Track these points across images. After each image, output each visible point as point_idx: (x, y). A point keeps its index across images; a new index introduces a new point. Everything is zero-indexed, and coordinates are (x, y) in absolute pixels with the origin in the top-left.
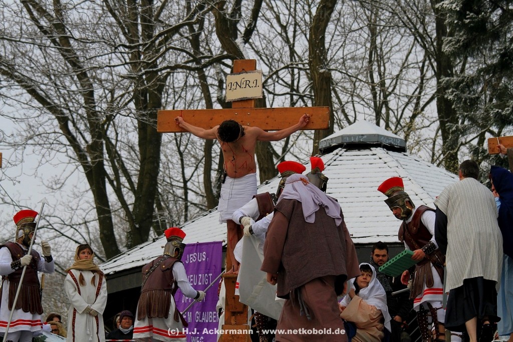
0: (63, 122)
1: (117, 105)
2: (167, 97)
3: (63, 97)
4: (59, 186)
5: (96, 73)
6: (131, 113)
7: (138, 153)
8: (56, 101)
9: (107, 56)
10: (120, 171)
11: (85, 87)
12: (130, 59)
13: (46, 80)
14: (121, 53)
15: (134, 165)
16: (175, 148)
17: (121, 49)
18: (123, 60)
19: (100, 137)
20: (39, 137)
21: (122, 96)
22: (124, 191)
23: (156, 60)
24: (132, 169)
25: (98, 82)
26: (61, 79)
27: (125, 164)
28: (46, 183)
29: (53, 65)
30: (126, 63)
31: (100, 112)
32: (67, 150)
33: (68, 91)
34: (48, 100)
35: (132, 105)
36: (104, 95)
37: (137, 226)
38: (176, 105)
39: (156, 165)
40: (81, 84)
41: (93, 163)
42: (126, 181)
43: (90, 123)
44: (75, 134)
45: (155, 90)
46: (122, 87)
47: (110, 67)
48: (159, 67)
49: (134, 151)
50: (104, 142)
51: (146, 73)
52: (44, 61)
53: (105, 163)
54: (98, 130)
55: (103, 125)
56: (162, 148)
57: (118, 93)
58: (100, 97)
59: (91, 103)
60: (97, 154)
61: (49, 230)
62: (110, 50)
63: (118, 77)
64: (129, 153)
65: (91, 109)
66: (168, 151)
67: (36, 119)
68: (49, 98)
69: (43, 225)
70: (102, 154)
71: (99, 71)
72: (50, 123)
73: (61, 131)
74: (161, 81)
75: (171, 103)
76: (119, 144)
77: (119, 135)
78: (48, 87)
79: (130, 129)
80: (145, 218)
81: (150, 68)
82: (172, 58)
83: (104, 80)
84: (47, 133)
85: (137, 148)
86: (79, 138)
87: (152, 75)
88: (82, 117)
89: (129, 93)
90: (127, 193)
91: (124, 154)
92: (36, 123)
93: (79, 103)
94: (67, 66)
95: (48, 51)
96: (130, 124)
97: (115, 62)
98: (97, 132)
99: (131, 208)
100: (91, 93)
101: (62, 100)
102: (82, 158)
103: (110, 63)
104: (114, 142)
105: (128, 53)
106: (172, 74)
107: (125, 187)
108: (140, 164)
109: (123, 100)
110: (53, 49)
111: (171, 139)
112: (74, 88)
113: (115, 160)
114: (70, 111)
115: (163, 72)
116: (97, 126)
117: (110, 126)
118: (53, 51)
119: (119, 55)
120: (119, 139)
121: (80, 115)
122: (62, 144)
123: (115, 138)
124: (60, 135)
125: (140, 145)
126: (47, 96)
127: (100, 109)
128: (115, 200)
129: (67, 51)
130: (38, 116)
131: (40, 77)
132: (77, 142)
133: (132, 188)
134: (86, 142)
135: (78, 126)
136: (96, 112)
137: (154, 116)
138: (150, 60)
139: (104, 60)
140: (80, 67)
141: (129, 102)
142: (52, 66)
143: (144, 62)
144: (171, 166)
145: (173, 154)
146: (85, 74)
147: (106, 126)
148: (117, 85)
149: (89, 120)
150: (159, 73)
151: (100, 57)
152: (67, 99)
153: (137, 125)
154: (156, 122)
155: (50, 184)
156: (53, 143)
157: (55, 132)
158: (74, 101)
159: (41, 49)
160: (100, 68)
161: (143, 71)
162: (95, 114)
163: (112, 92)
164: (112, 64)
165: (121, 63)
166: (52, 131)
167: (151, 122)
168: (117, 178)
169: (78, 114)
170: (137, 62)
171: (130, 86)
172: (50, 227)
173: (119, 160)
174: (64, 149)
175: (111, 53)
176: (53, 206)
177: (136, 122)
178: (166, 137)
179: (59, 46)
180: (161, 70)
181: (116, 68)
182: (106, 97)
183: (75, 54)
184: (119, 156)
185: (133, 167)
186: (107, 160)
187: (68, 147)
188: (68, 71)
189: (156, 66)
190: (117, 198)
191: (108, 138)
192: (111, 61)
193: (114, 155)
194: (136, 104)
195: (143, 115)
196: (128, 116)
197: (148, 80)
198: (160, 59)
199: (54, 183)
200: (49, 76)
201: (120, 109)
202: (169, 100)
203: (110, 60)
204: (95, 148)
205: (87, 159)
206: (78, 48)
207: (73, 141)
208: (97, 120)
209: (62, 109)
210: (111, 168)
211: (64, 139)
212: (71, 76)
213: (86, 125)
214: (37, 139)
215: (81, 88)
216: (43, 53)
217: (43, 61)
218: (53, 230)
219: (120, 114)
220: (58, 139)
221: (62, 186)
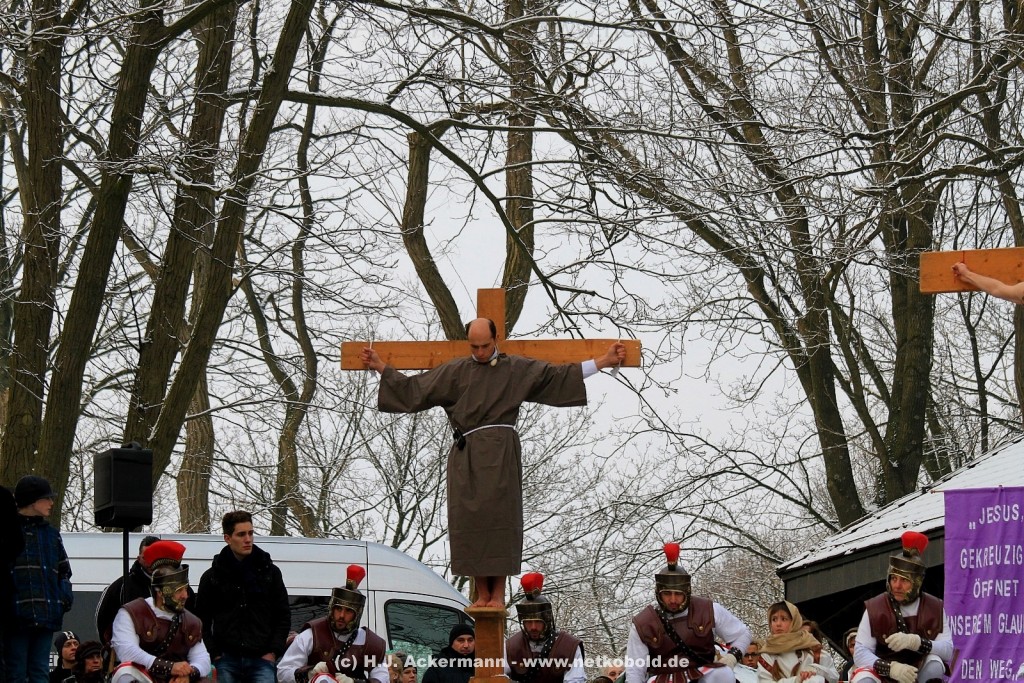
0: (754, 277)
1: (851, 244)
2: (943, 225)
3: (753, 234)
4: (750, 395)
5: (809, 186)
6: (875, 258)
7: (893, 331)
8: (740, 241)
9: (829, 156)
10: (860, 364)
11: (790, 213)
12: (872, 159)
13: (720, 204)
14: (854, 148)
15: (887, 353)
16: (961, 319)
17: (857, 142)
18: (859, 162)
19: (821, 303)
20: (712, 307)
21: (860, 227)
22: (870, 400)
23: (920, 160)
24: (882, 359)
25: (814, 204)
26: (748, 200)
27: (870, 351)
28: (727, 391)
29: (733, 175)
30: (864, 168)
31: (822, 259)
32: (763, 328)
33: (762, 223)
34: (726, 240)
35: (878, 244)
36: (826, 226)
37: (895, 464)
38: (960, 240)
39: (925, 350)
40: (784, 208)
41: (811, 351)
42: (872, 382)
43: (801, 278)
44: (776, 300)
45: (917, 214)
46: (859, 210)
47: (835, 174)
48: (928, 170)
49: (886, 327)
50: (829, 312)
51: (901, 183)
52: (716, 168)
53: (833, 350)
54: (819, 292)
55: (827, 281)
56: (935, 320)
57: (852, 222)
58: (821, 230)
59: (803, 242)
60: (818, 334)
61: (734, 475)
62: (834, 145)
63: (850, 192)
64: (876, 330)
65: (802, 255)
66: (947, 324)
67: (705, 273)
68: (728, 236)
69: (723, 467)
70: (827, 334)
71: (816, 184)
72: (729, 281)
73: (750, 295)
74: (929, 197)
75: (952, 239)
76: (856, 314)
77: (857, 299)
78: (725, 216)
79: (875, 288)
80: (908, 450)
81: (908, 175)
82: (949, 154)
83: (826, 199)
84: (725, 300)
85: (891, 321)
86: (785, 306)
87: (913, 186)
88: (788, 268)
89: (870, 221)
90: (875, 404)
91: (866, 332)
92: (705, 282)
93: (781, 241)
94: (759, 177)
95: (723, 151)
96: (876, 279)
97: (845, 164)
98: (814, 295)
99: (882, 431)
100: (804, 224)
101: (751, 238)
102: (790, 343)
103: (835, 168)
104: (847, 311)
105: (868, 149)
106: (949, 183)
107: (870, 393)
108: (896, 350)
109: (861, 234)
110: (732, 147)
111: (952, 302)
112: (771, 216)
113: (851, 345)
114: (767, 258)
115: (933, 180)
116: (814, 284)
117: (840, 283)
118: (731, 151)
119: (852, 152)
120: (856, 305)
121: (784, 264)
122: (753, 318)
123: (849, 304)
124: (749, 301)
125: (895, 315)
126: (724, 232)
127: (819, 254)
128: (852, 418)
129: (756, 149)
130: (707, 270)
131: (710, 198)
132: (781, 314)
133: (884, 396)
134: (797, 313)
135: (782, 285)
136: (812, 259)
137: (914, 261)
138: (908, 159)
139: (824, 163)
140: (780, 178)
141: (872, 237)
142: (731, 178)
143: (897, 164)
144: (953, 352)
145: (957, 330)
146: (791, 190)
147: (831, 284)
148: (849, 206)
149: (798, 272)
150: (927, 184)
151: (817, 158)
152: (761, 237)
153: (889, 280)
154: (918, 273)
155: (735, 393)
156: (736, 318)
157: (739, 298)
158: (772, 239)
159: (709, 147)
160: (817, 178)
161: (897, 180)
162: (811, 261)
163: (841, 220)
164: (840, 169)
165: (857, 168)
166: (735, 295)
167: (912, 274)
168: (856, 377)
169: (780, 262)
170: (884, 165)
171: (873, 208)
172: (736, 470)
173: (858, 344)
174: (758, 328)
175: (838, 150)
176: (742, 433)
177: (886, 273)
178: (941, 301)
179: (742, 140)
180: (929, 177)
181: (846, 177)
182: (829, 230)
183: (772, 154)
184: (858, 336)
185: (884, 356)
186: (835, 346)
187: (764, 324)
188: (760, 184)
189: (920, 169)
190: (856, 414)
191: (837, 306)
192: (837, 165)
193: (849, 336)
194: (885, 241)
195: (898, 261)
196: (870, 264)
197: (907, 196)
198: (928, 157)
199: (741, 390)
200: (724, 195)
201: (855, 251)
202: (946, 231)
203: (834, 163)
204: (812, 323)
205: (799, 345)
206: (775, 144)
207: (772, 312)
208: (816, 272)
209: (752, 255)
210: (844, 359)
211: (755, 310)
212: (766, 194)
213: (795, 283)
214: (707, 311)
215: (784, 215)
216: (714, 155)
217: (713, 169)
218: (743, 476)
219: (857, 262)
220: (745, 310)
221: (755, 395)
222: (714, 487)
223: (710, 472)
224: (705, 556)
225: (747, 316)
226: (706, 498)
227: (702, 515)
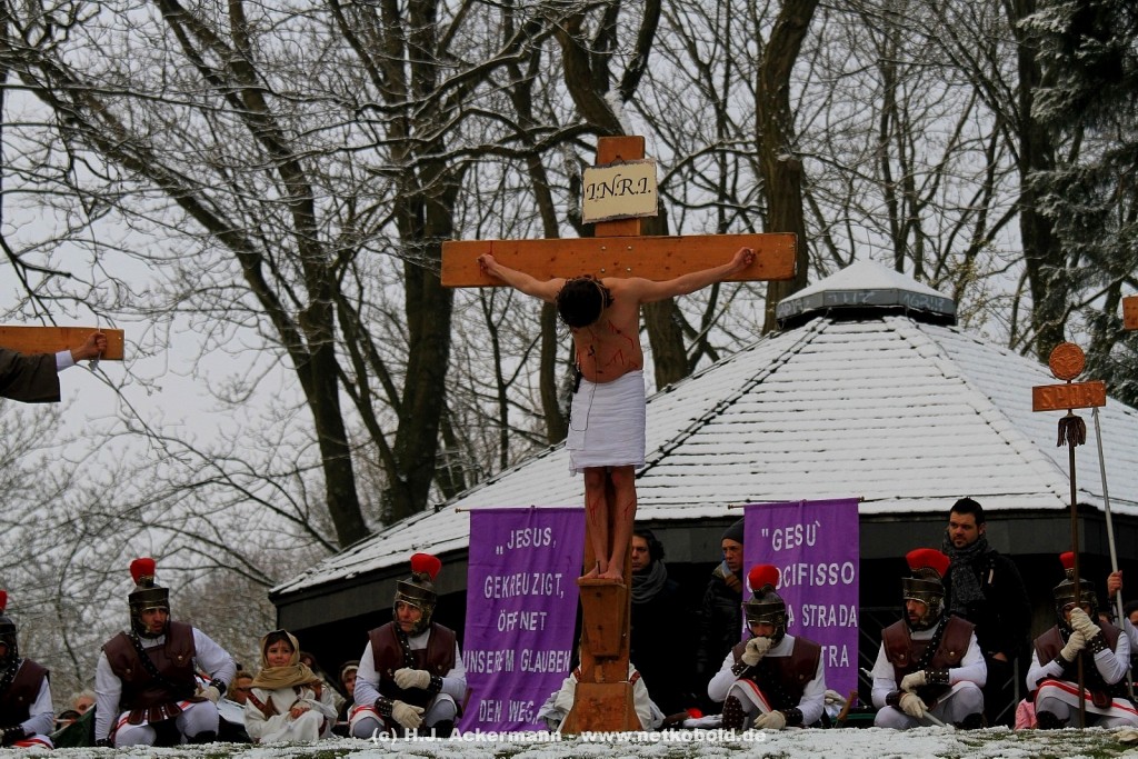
0: (251, 263)
1: (362, 229)
2: (465, 212)
3: (251, 214)
4: (242, 395)
5: (317, 162)
6: (390, 245)
7: (405, 329)
8: (236, 222)
9: (340, 129)
10: (368, 366)
11: (294, 192)
12: (388, 135)
13: (216, 179)
14: (369, 122)
15: (398, 353)
16: (481, 317)
17: (370, 113)
18: (372, 136)
19: (326, 295)
20: (202, 295)
21: (372, 210)
22: (377, 405)
23: (441, 137)
24: (392, 360)
25: (321, 183)
26: (247, 176)
27: (379, 351)
28: (217, 390)
29: (231, 147)
30: (380, 143)
31: (327, 244)
32: (259, 321)
33: (261, 202)
34: (221, 219)
35: (392, 230)
36: (334, 208)
37: (404, 478)
38: (483, 229)
39: (441, 352)
40: (287, 186)
41: (311, 348)
42: (381, 385)
43: (306, 266)
44: (275, 290)
45: (438, 198)
46: (371, 191)
47: (347, 150)
48: (448, 151)
49: (397, 322)
50: (335, 305)
51: (420, 163)
52: (212, 138)
53: (337, 347)
54: (323, 282)
55: (333, 270)
56: (453, 317)
57: (363, 204)
58: (327, 212)
59: (308, 225)
60: (321, 329)
61: (221, 486)
62: (346, 117)
63: (362, 171)
64: (387, 327)
65: (307, 238)
66: (466, 323)
67: (196, 258)
68: (223, 215)
69: (209, 476)
70: (332, 329)
71: (323, 160)
72: (223, 266)
73: (246, 283)
74: (452, 180)
75: (475, 226)
76: (365, 309)
77: (366, 291)
78: (220, 193)
79: (387, 279)
80: (418, 463)
81: (428, 153)
82: (473, 131)
83: (335, 178)
84: (217, 287)
85: (403, 318)
86: (284, 297)
87: (432, 167)
88: (289, 254)
89: (385, 204)
90: (383, 410)
91: (375, 329)
92: (195, 266)
93: (282, 223)
94: (259, 150)
95: (220, 118)
96: (387, 269)
97: (358, 140)
98: (319, 285)
99: (390, 441)
100: (309, 206)
101: (248, 219)
102: (289, 339)
103: (346, 143)
104: (354, 305)
105: (384, 123)
106: (473, 165)
107: (377, 398)
108: (408, 350)
109: (373, 218)
110: (230, 115)
111: (472, 298)
112: (272, 194)
113: (358, 343)
114: (265, 241)
115: (456, 160)
116: (319, 273)
117: (348, 272)
118: (229, 119)
119: (366, 126)
120: (365, 298)
121: (285, 250)
122: (248, 309)
123: (357, 297)
124: (244, 290)
125: (409, 310)
126: (218, 211)
127: (325, 239)
128: (357, 425)
129: (258, 118)
130: (198, 254)
131: (204, 172)
132: (280, 305)
133: (393, 400)
134: (299, 305)
135: (282, 273)
136: (317, 244)
137: (435, 251)
138: (428, 136)
139: (334, 136)
140: (285, 152)
141: (385, 222)
142: (228, 150)
143: (416, 141)
144: (472, 354)
145: (477, 330)
146: (295, 166)
147: (338, 273)
148: (361, 187)
149: (303, 260)
150: (448, 164)
151: (327, 131)
152: (259, 217)
153: (403, 271)
154: (438, 265)
155: (224, 393)
156: (230, 308)
157: (234, 286)
158: (272, 221)
159: (205, 115)
160: (326, 153)
161: (415, 159)
162: (315, 247)
163: (351, 202)
164: (352, 144)
165: (370, 143)
166: (228, 282)
167: (430, 265)
168: (363, 380)
169: (281, 247)
170: (402, 141)
171: (388, 190)
172: (225, 480)
174: (253, 321)
175: (349, 122)
176: (231, 438)
177: (400, 263)
178: (461, 296)
179: (242, 107)
180: (451, 157)
181: (358, 154)
182: (338, 212)
183: (276, 124)
184: (366, 333)
185: (395, 357)
186: (341, 343)
187: (260, 316)
188: (260, 158)
189: (441, 148)
190: (361, 420)
191: (344, 298)
192: (349, 139)
193: (356, 333)
194: (400, 227)
195: (415, 250)
196: (383, 251)
197: (426, 177)
198: (450, 134)
199: (232, 390)
200: (221, 170)
201: (366, 237)
202: (468, 218)
203: (346, 137)
204: (316, 318)
205: (299, 340)
206: (281, 112)
207: (270, 303)
208: (321, 259)
209: (249, 238)
210: (350, 358)
211: (252, 300)
212: (267, 170)
213: (297, 270)
214: (196, 299)
215: (287, 194)
216: (210, 123)
217: (208, 139)
218: (231, 488)
219: (367, 248)
220: (240, 300)
221: (248, 396)
222: (198, 499)
223: (194, 481)
224: (186, 576)
225: (241, 307)
226: (190, 511)
227: (185, 529)
